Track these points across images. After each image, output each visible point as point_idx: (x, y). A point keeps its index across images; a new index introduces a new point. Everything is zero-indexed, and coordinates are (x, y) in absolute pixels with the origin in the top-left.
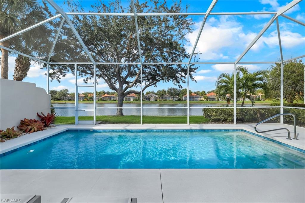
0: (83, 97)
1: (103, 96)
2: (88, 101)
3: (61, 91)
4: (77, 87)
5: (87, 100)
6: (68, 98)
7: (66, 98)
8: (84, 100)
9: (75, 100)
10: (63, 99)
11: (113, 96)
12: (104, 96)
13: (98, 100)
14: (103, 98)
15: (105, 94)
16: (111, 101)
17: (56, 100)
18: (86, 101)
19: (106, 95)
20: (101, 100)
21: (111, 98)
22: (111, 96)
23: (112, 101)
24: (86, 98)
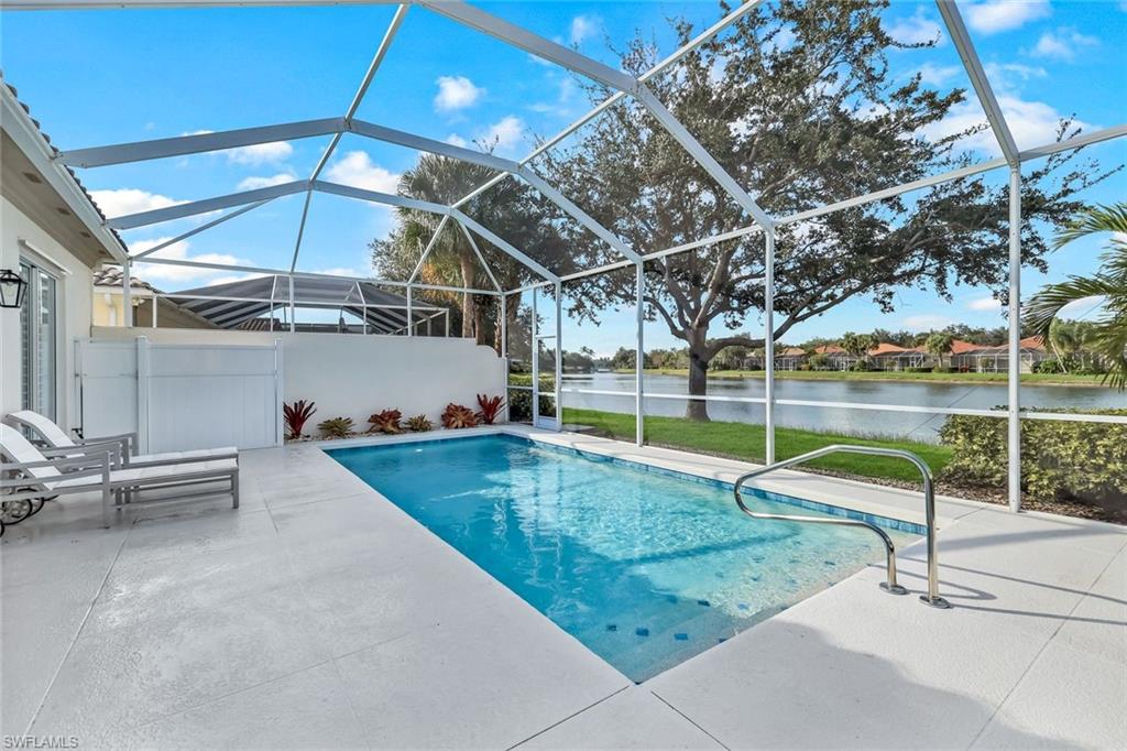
0: (797, 356)
1: (872, 353)
2: (812, 372)
5: (811, 369)
6: (752, 361)
8: (799, 369)
9: (765, 369)
11: (919, 349)
12: (876, 352)
13: (852, 369)
14: (873, 358)
15: (881, 345)
16: (906, 373)
17: (719, 370)
18: (807, 372)
19: (884, 348)
20: (865, 367)
21: (905, 361)
22: (907, 350)
23: (912, 371)
24: (807, 363)
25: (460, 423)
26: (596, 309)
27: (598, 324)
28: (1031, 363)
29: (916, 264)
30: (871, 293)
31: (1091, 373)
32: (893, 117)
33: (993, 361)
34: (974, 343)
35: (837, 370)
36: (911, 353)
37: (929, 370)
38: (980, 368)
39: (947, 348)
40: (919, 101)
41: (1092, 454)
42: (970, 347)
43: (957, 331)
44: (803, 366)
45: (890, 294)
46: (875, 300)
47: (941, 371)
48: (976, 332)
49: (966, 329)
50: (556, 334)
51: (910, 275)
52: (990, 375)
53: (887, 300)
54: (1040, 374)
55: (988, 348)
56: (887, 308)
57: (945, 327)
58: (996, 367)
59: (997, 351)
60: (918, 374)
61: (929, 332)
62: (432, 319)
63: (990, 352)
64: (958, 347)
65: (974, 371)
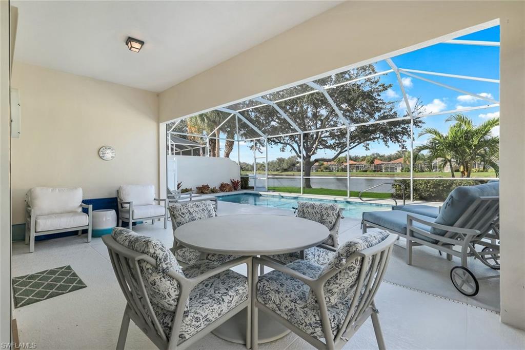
1: (345, 164)
3: (289, 158)
4: (255, 158)
5: (322, 171)
7: (295, 168)
8: (317, 171)
10: (292, 170)
11: (363, 163)
13: (338, 171)
16: (358, 172)
18: (320, 172)
21: (357, 167)
22: (358, 163)
23: (360, 171)
24: (320, 168)
25: (228, 190)
26: (261, 147)
27: (262, 153)
28: (401, 168)
29: (378, 136)
30: (362, 144)
31: (420, 172)
32: (372, 90)
33: (388, 168)
34: (381, 160)
35: (332, 171)
36: (360, 164)
37: (366, 171)
38: (384, 170)
39: (372, 162)
40: (380, 86)
41: (427, 187)
42: (381, 162)
43: (375, 155)
44: (319, 170)
45: (368, 144)
46: (364, 146)
47: (370, 171)
48: (382, 156)
49: (378, 155)
50: (266, 157)
51: (374, 138)
52: (387, 173)
53: (367, 146)
54: (403, 172)
55: (387, 162)
56: (367, 149)
57: (371, 154)
58: (389, 170)
59: (389, 164)
60: (363, 173)
61: (365, 156)
62: (194, 149)
63: (387, 164)
64: (377, 162)
65: (382, 171)
